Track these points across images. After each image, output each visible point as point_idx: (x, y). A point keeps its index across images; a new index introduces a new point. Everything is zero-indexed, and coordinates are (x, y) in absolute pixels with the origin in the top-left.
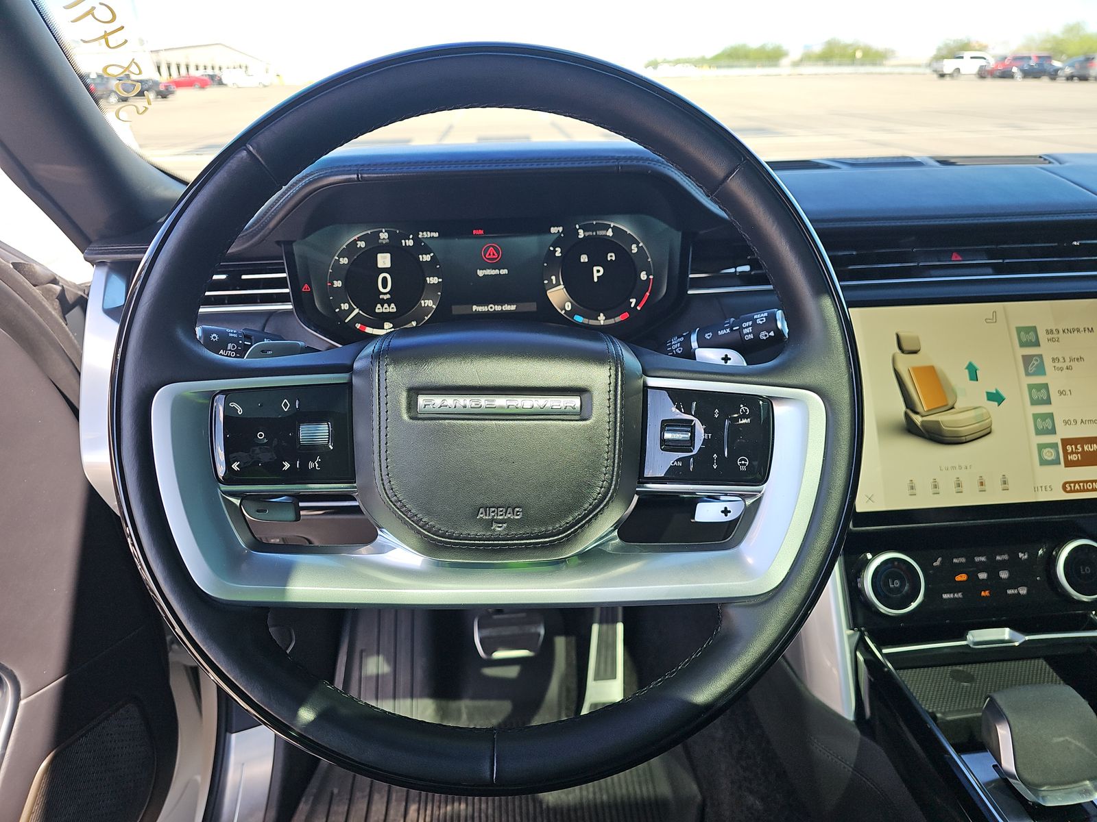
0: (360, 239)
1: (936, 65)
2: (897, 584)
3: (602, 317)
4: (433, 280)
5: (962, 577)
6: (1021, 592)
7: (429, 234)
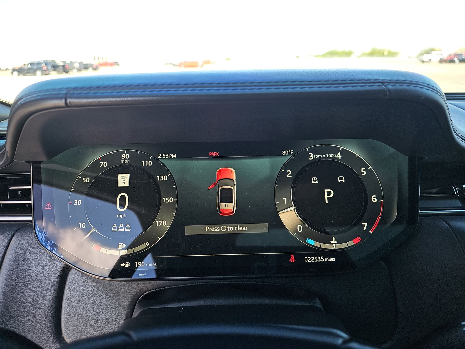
0: (103, 159)
1: (421, 57)
3: (334, 241)
4: (169, 200)
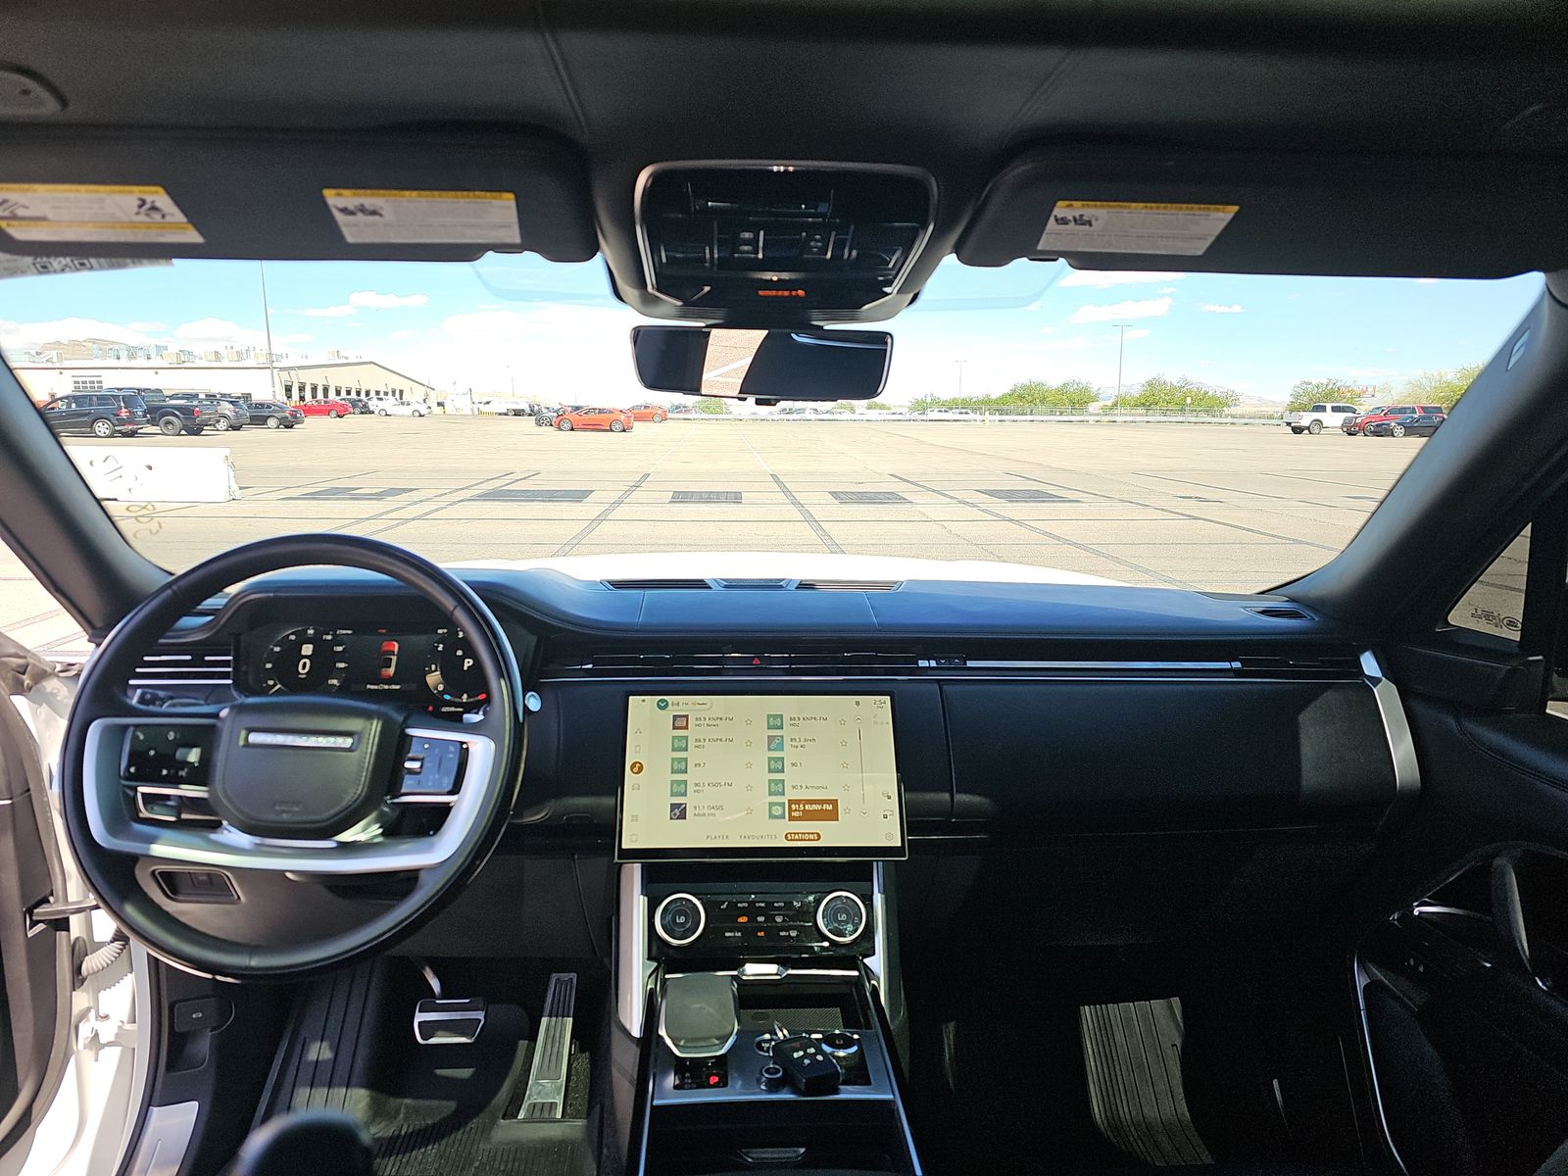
0: (292, 634)
2: (682, 919)
3: (465, 696)
4: (342, 665)
5: (743, 919)
6: (792, 934)
7: (345, 632)
